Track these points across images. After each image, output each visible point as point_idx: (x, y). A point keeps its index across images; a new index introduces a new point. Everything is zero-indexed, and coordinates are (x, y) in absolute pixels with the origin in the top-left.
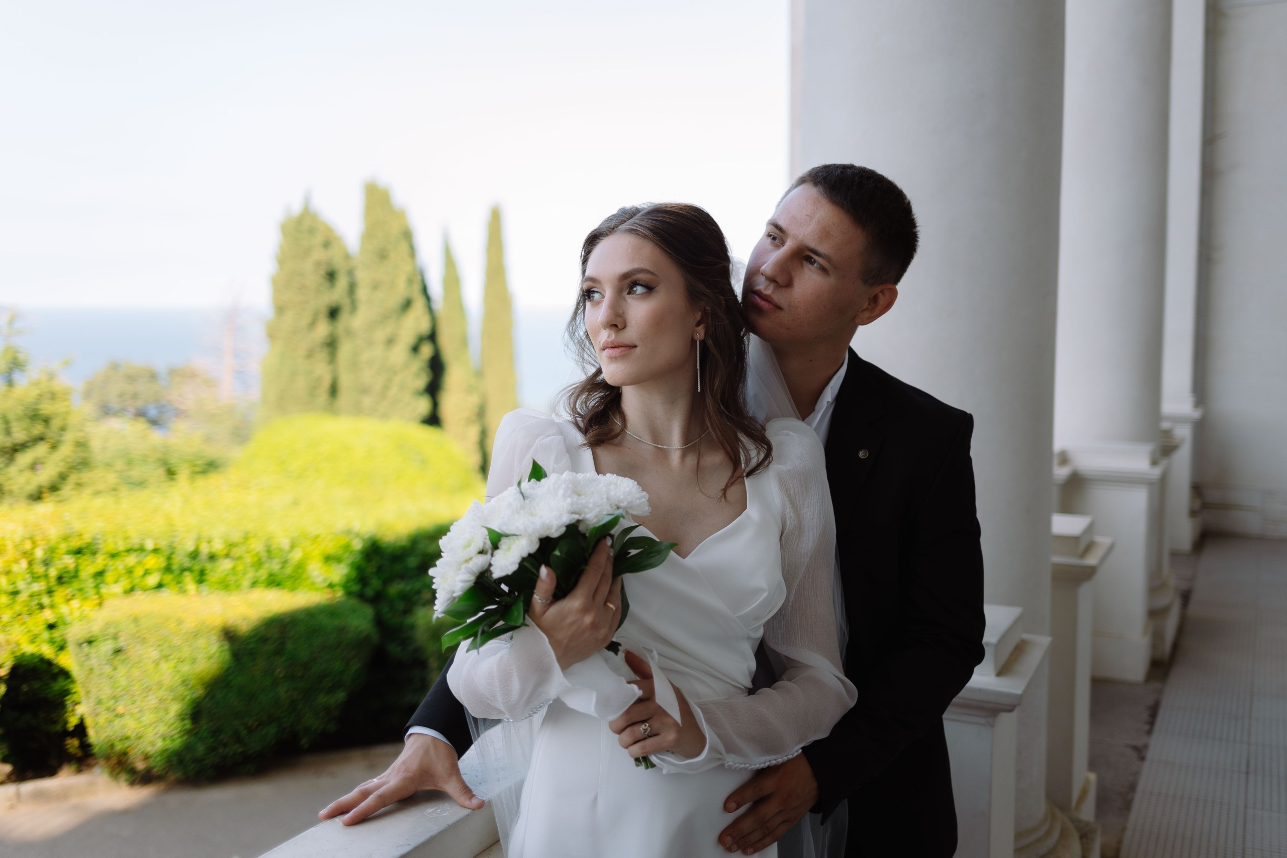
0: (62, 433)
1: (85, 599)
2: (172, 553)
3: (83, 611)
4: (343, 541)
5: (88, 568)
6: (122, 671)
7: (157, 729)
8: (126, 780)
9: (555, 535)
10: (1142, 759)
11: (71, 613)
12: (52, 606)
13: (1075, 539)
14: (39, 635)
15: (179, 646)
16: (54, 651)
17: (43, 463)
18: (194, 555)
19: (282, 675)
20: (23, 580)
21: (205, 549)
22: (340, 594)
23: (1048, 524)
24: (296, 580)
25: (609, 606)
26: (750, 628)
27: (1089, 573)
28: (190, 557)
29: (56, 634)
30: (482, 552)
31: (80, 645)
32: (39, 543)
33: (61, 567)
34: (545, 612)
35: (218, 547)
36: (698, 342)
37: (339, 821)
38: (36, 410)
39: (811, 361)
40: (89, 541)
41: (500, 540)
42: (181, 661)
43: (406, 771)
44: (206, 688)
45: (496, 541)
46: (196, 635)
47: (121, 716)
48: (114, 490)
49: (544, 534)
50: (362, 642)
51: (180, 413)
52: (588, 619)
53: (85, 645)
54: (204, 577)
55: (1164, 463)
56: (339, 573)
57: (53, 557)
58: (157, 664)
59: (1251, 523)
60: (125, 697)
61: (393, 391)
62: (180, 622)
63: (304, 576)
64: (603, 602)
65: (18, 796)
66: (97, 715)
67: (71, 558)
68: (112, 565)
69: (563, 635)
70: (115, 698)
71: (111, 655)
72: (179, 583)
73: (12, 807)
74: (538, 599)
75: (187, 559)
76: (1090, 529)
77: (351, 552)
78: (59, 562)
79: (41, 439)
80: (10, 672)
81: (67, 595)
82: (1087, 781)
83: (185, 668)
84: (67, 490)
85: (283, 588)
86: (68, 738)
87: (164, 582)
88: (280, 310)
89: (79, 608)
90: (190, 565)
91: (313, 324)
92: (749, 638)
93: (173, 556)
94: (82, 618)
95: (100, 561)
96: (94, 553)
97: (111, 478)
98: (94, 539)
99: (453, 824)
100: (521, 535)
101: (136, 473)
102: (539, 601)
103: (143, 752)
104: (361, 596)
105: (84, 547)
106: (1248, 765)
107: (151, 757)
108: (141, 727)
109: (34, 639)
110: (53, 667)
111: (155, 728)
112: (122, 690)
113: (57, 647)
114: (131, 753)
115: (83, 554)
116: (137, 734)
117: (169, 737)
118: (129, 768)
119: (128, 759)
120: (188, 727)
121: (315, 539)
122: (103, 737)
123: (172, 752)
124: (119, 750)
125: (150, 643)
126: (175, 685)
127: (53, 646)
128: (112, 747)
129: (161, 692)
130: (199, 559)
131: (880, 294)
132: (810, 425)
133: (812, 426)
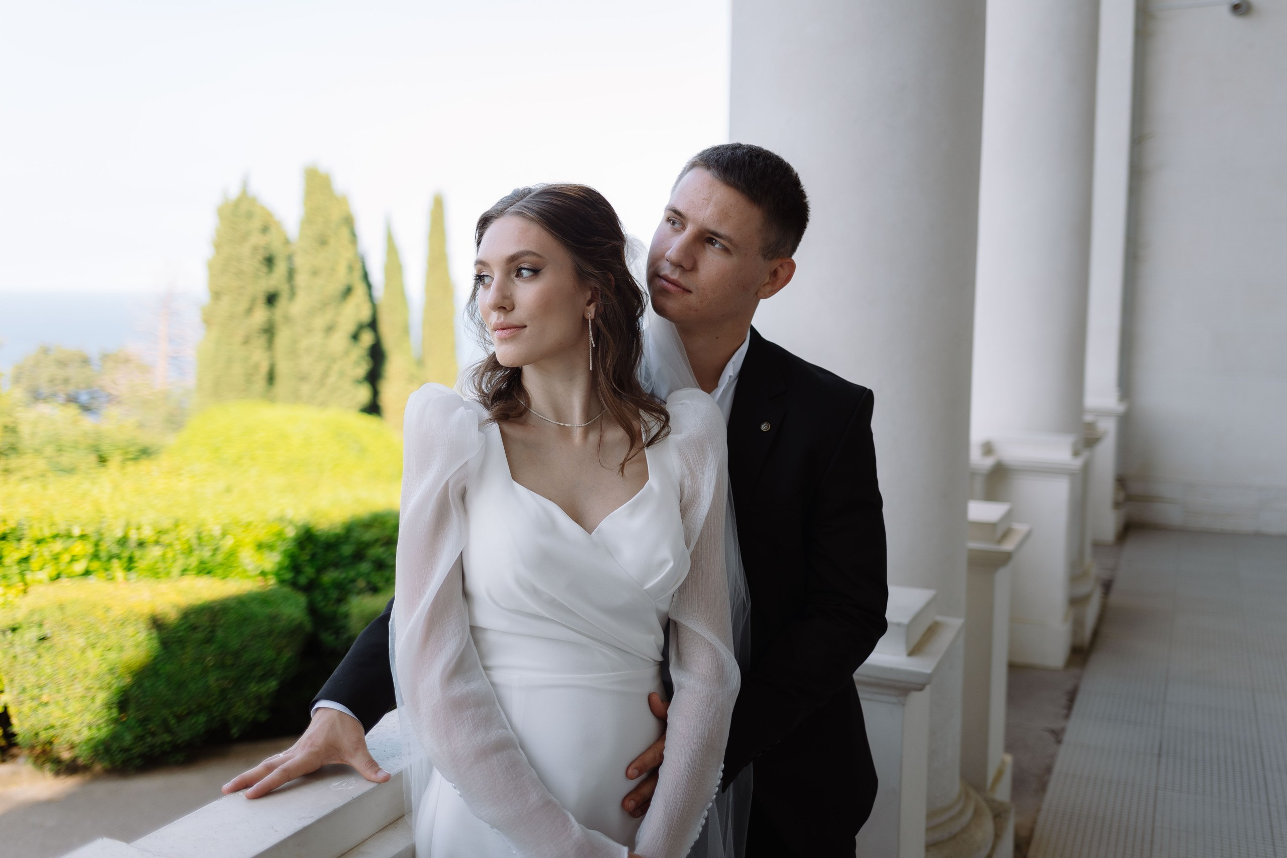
1: (9, 585)
2: (100, 540)
3: (7, 598)
4: (276, 528)
5: (13, 554)
6: (47, 658)
7: (83, 718)
8: (51, 770)
10: (1059, 742)
13: (992, 526)
15: (106, 633)
18: (123, 542)
19: (212, 664)
21: (133, 536)
22: (272, 581)
23: (964, 511)
24: (228, 567)
26: (657, 600)
27: (1005, 558)
28: (118, 544)
35: (147, 533)
36: (590, 321)
37: (242, 795)
39: (717, 338)
40: (13, 527)
42: (108, 649)
43: (312, 745)
44: (133, 677)
46: (124, 622)
47: (46, 704)
48: (43, 476)
50: (294, 631)
51: (112, 399)
53: (9, 633)
54: (132, 565)
55: (1086, 454)
56: (272, 561)
58: (83, 652)
59: (1172, 514)
60: (50, 685)
61: (332, 379)
62: (108, 610)
63: (236, 564)
66: (21, 703)
68: (38, 551)
70: (41, 687)
71: (36, 643)
72: (107, 570)
75: (115, 545)
76: (1008, 516)
77: (284, 540)
82: (1003, 763)
83: (112, 656)
85: (214, 576)
87: (91, 569)
88: (217, 295)
89: (4, 595)
90: (118, 552)
91: (250, 310)
92: (657, 610)
93: (101, 543)
95: (26, 547)
96: (20, 539)
97: (40, 464)
98: (19, 524)
99: (357, 797)
101: (66, 460)
103: (68, 742)
104: (294, 584)
105: (8, 532)
106: (1160, 748)
107: (76, 746)
108: (66, 716)
111: (81, 717)
112: (47, 678)
114: (56, 742)
115: (8, 540)
116: (63, 723)
117: (95, 725)
118: (54, 758)
119: (53, 748)
120: (115, 715)
121: (247, 527)
122: (27, 725)
123: (98, 741)
124: (44, 739)
125: (76, 631)
126: (102, 674)
128: (36, 736)
129: (88, 681)
130: (128, 546)
131: (780, 269)
132: (713, 398)
133: (715, 399)
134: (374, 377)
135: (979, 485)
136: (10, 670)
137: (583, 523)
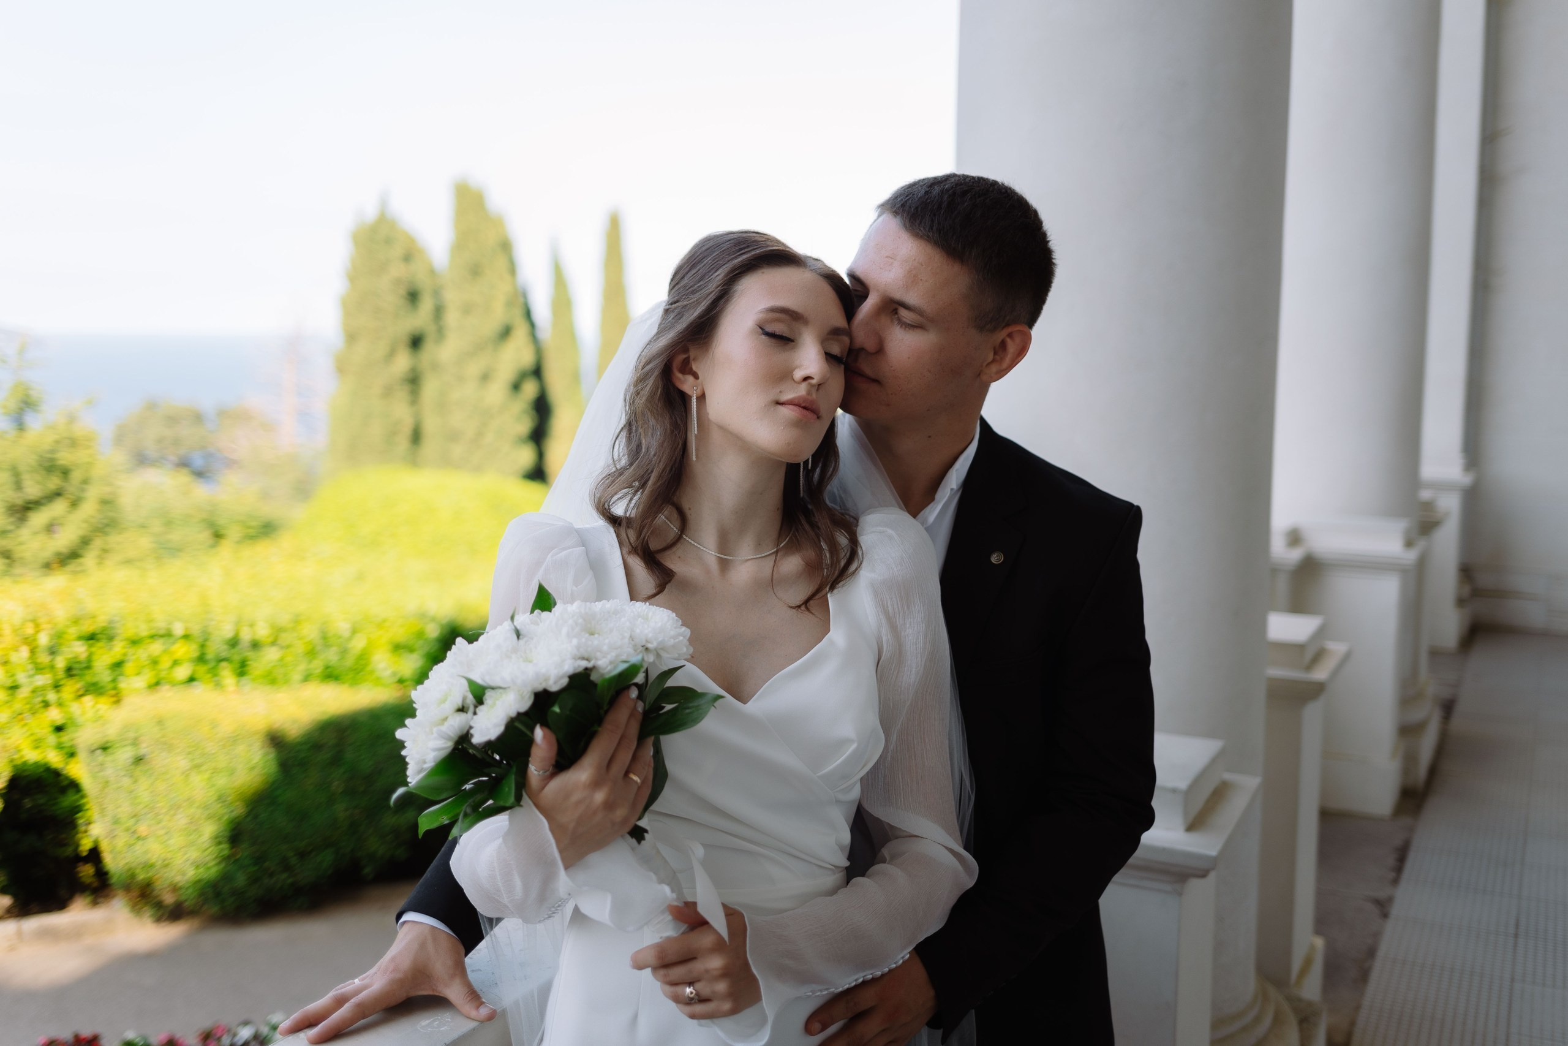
0: (85, 486)
2: (206, 640)
3: (98, 711)
4: (416, 627)
5: (103, 659)
6: (144, 784)
7: (188, 855)
8: (152, 916)
9: (554, 688)
10: (1385, 915)
11: (82, 713)
12: (60, 705)
13: (1299, 648)
14: (43, 739)
15: (214, 754)
16: (62, 759)
17: (61, 524)
18: (234, 643)
19: (340, 790)
20: (24, 671)
21: (246, 636)
23: (1263, 626)
24: (358, 673)
25: (632, 780)
26: (838, 789)
27: (1317, 690)
28: (229, 645)
29: (65, 737)
30: (462, 709)
31: (93, 751)
32: (44, 626)
33: (70, 656)
34: (543, 788)
35: (262, 632)
38: (52, 460)
39: (930, 437)
40: (104, 624)
41: (484, 694)
42: (216, 771)
43: (394, 970)
44: (247, 806)
45: (479, 695)
46: (234, 740)
47: (143, 839)
48: (143, 560)
49: (540, 688)
51: (231, 463)
52: (600, 797)
53: (99, 752)
54: (245, 669)
55: (1422, 544)
56: (411, 665)
57: (61, 644)
58: (187, 776)
59: (1533, 614)
60: (149, 816)
61: (489, 438)
62: (215, 725)
63: (368, 669)
64: (623, 772)
65: (19, 934)
66: (114, 837)
67: (83, 645)
68: (134, 654)
69: (568, 818)
70: (137, 817)
71: (131, 765)
72: (215, 675)
73: (12, 949)
74: (534, 770)
75: (226, 647)
76: (1320, 633)
77: (426, 639)
78: (68, 649)
79: (58, 494)
80: (8, 785)
81: (78, 690)
82: (1312, 948)
83: (222, 781)
84: (89, 559)
85: (343, 683)
86: (80, 864)
87: (196, 676)
88: (351, 337)
89: (93, 707)
90: (228, 655)
91: (391, 354)
92: (838, 802)
93: (208, 643)
94: (98, 719)
95: (118, 649)
96: (111, 638)
97: (145, 542)
98: (111, 622)
99: (451, 1043)
100: (509, 687)
101: (176, 536)
102: (535, 772)
103: (171, 883)
105: (98, 632)
106: (1517, 925)
107: (180, 888)
108: (169, 852)
109: (37, 744)
110: (62, 778)
111: (185, 854)
112: (145, 807)
113: (67, 754)
114: (157, 884)
115: (98, 640)
116: (164, 860)
117: (204, 864)
118: (155, 901)
119: (153, 891)
120: (226, 852)
121: (381, 624)
122: (122, 863)
123: (206, 883)
124: (142, 880)
125: (179, 750)
126: (210, 802)
127: (61, 752)
128: (133, 876)
129: (192, 810)
130: (240, 647)
131: (1008, 340)
132: (922, 524)
133: (925, 526)
134: (538, 436)
135: (1282, 585)
136: (102, 798)
137: (739, 690)
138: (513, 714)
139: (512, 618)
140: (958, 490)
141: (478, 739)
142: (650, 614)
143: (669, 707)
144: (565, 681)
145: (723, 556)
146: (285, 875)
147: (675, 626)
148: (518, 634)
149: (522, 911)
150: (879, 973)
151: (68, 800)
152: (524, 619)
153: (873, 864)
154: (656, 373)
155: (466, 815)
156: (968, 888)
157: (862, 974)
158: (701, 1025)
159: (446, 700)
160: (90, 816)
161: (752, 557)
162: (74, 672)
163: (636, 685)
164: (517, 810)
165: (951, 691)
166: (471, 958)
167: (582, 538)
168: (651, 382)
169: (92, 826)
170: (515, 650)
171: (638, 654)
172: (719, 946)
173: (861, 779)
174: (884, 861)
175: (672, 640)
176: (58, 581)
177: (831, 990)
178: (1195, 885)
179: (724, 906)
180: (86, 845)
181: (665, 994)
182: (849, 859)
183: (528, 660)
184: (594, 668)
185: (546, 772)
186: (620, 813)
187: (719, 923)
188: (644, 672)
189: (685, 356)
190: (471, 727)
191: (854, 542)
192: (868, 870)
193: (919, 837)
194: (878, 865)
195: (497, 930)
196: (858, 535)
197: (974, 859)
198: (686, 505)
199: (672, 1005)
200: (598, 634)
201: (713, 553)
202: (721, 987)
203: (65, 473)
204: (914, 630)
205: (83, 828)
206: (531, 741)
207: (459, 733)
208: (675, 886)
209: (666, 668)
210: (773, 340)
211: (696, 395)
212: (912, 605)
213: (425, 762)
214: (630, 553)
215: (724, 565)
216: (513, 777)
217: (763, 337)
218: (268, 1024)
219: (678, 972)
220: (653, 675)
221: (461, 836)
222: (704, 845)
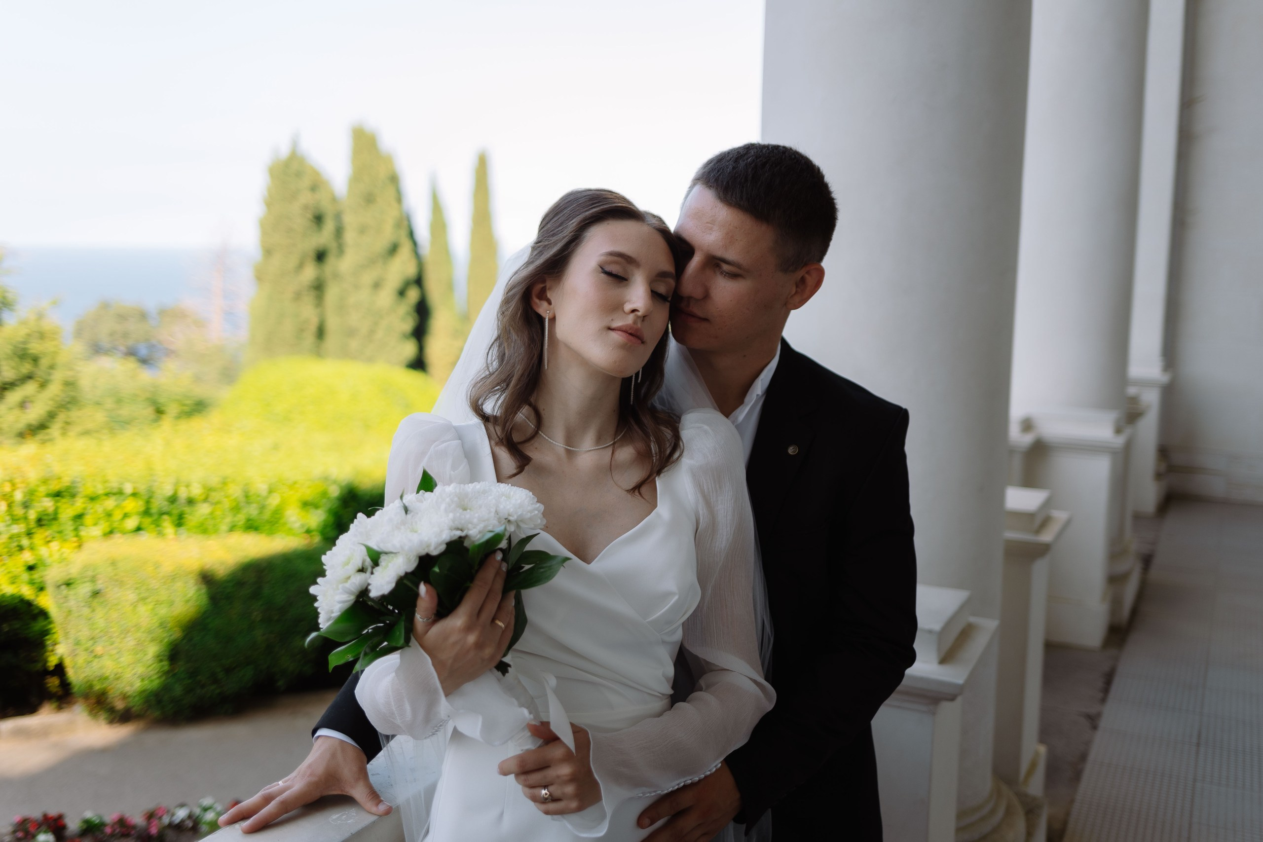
0: (51, 371)
1: (65, 540)
2: (150, 497)
3: (62, 554)
4: (320, 488)
5: (67, 511)
6: (100, 613)
7: (135, 670)
8: (106, 719)
9: (435, 553)
10: (1095, 727)
11: (51, 556)
12: (32, 548)
14: (18, 576)
15: (157, 589)
16: (34, 592)
17: (32, 402)
18: (173, 499)
19: (259, 619)
20: (3, 522)
21: (183, 494)
22: (317, 539)
23: (1001, 498)
24: (273, 525)
25: (498, 625)
26: (664, 632)
27: (1043, 550)
28: (169, 501)
29: (36, 575)
30: (362, 570)
31: (59, 587)
32: (19, 485)
33: (40, 510)
34: (427, 632)
35: (196, 491)
38: (25, 349)
40: (68, 484)
41: (379, 558)
42: (158, 603)
43: (311, 775)
44: (183, 631)
45: (375, 558)
46: (173, 578)
47: (99, 657)
48: (99, 432)
49: (423, 553)
51: (170, 353)
52: (471, 639)
53: (63, 587)
54: (182, 521)
55: (1128, 431)
56: (317, 518)
57: (33, 500)
58: (135, 606)
59: (1216, 487)
60: (104, 638)
61: (380, 335)
62: (158, 566)
63: (282, 521)
64: (491, 619)
66: (76, 655)
67: (50, 501)
68: (92, 508)
69: (447, 656)
70: (94, 639)
71: (89, 598)
72: (158, 526)
74: (420, 618)
75: (166, 503)
76: (1047, 504)
77: (329, 498)
78: (39, 504)
79: (29, 377)
81: (47, 537)
82: (1037, 754)
83: (163, 611)
84: (55, 430)
85: (261, 533)
86: (48, 677)
87: (143, 526)
88: (268, 252)
89: (59, 550)
90: (168, 509)
91: (301, 266)
92: (664, 642)
93: (152, 500)
94: (62, 560)
95: (79, 504)
96: (73, 496)
97: (100, 417)
98: (73, 482)
99: (356, 833)
100: (399, 552)
101: (125, 412)
102: (421, 620)
103: (121, 692)
105: (63, 490)
106: (1199, 737)
107: (129, 697)
108: (119, 668)
109: (13, 580)
110: (32, 608)
111: (133, 669)
112: (100, 632)
113: (37, 588)
114: (110, 693)
115: (63, 497)
116: (116, 675)
117: (148, 677)
118: (108, 707)
119: (107, 698)
120: (166, 668)
121: (293, 485)
122: (82, 676)
123: (150, 692)
124: (98, 690)
125: (128, 586)
126: (153, 628)
127: (33, 587)
128: (91, 687)
129: (139, 634)
130: (178, 503)
131: (807, 276)
132: (733, 422)
133: (735, 424)
134: (420, 333)
135: (1017, 463)
136: (66, 624)
137: (584, 553)
138: (402, 573)
139: (401, 497)
140: (762, 395)
141: (374, 593)
142: (512, 493)
143: (527, 567)
144: (443, 547)
145: (569, 448)
146: (213, 687)
147: (531, 502)
148: (406, 510)
149: (411, 730)
150: (697, 779)
151: (38, 625)
152: (411, 498)
153: (692, 692)
154: (517, 297)
155: (366, 654)
156: (768, 711)
157: (683, 780)
158: (553, 819)
159: (349, 563)
160: (56, 639)
161: (593, 448)
162: (43, 523)
163: (501, 549)
164: (407, 649)
165: (755, 555)
166: (372, 764)
167: (459, 434)
168: (513, 304)
169: (57, 647)
170: (403, 523)
171: (501, 526)
172: (568, 757)
173: (683, 624)
174: (701, 690)
175: (529, 514)
176: (30, 448)
177: (658, 792)
178: (946, 707)
179: (572, 725)
180: (53, 661)
181: (525, 794)
182: (673, 688)
183: (414, 531)
184: (466, 537)
185: (428, 620)
186: (488, 651)
187: (568, 739)
188: (507, 539)
189: (542, 285)
190: (369, 584)
191: (677, 437)
192: (688, 697)
193: (728, 670)
194: (696, 693)
195: (392, 743)
196: (680, 430)
197: (772, 688)
198: (541, 407)
199: (531, 803)
200: (470, 509)
201: (562, 445)
202: (570, 789)
203: (35, 360)
204: (724, 505)
205: (50, 648)
206: (416, 595)
207: (360, 589)
208: (532, 708)
209: (524, 536)
210: (610, 278)
211: (549, 318)
212: (723, 486)
213: (332, 612)
214: (497, 444)
215: (570, 454)
216: (403, 623)
217: (603, 275)
218: (200, 806)
219: (535, 777)
220: (515, 541)
221: (362, 671)
222: (557, 677)
